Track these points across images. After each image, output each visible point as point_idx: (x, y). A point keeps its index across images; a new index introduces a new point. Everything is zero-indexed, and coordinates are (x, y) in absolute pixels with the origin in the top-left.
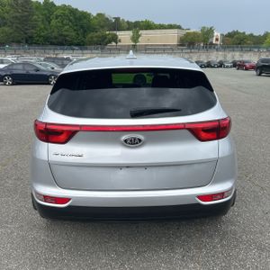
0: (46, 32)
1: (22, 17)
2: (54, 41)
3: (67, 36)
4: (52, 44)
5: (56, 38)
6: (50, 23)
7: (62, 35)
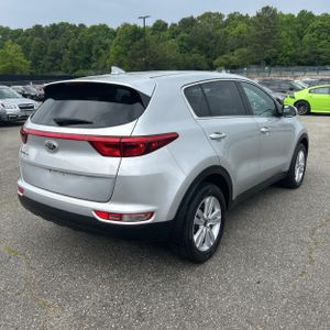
0: (294, 51)
1: (264, 34)
2: (302, 60)
3: (322, 53)
4: (299, 64)
5: (306, 56)
6: (301, 38)
7: (314, 53)
